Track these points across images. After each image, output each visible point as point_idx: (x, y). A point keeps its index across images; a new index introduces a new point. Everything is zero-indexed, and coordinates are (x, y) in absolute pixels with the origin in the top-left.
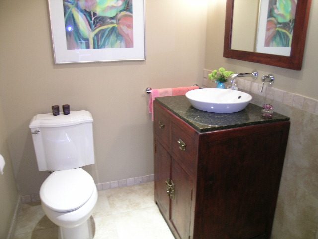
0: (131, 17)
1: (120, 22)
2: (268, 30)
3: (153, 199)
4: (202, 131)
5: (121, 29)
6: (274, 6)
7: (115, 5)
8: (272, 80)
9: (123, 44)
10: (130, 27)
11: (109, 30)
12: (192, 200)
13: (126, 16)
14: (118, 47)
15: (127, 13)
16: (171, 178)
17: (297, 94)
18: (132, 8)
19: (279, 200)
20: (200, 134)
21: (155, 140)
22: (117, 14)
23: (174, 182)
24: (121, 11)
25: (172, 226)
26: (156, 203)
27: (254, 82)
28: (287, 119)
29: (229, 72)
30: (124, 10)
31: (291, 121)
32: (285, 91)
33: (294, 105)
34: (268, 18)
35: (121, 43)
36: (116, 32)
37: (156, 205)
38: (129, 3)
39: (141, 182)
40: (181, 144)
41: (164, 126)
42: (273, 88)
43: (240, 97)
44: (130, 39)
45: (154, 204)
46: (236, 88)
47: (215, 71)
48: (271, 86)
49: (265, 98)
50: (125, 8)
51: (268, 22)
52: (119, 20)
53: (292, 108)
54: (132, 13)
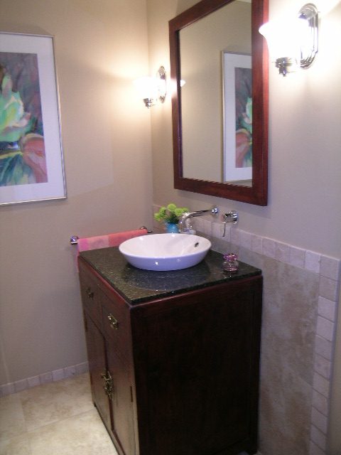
0: (42, 140)
1: (26, 147)
2: (238, 145)
3: (91, 399)
4: (134, 303)
5: (29, 158)
6: (243, 114)
7: (17, 125)
8: (235, 220)
9: (32, 178)
10: (41, 153)
11: (11, 159)
12: (132, 401)
13: (34, 139)
14: (24, 183)
15: (35, 135)
16: (107, 369)
17: (267, 238)
18: (42, 129)
19: (262, 387)
20: (131, 306)
21: (85, 313)
22: (21, 138)
23: (111, 374)
24: (27, 133)
25: (115, 441)
26: (95, 406)
27: (214, 221)
28: (259, 273)
29: (182, 210)
30: (32, 131)
31: (264, 274)
32: (253, 234)
33: (265, 253)
34: (237, 129)
35: (29, 177)
36: (21, 163)
37: (95, 408)
38: (37, 120)
39: (73, 374)
40: (113, 320)
41: (92, 294)
42: (238, 230)
43: (197, 244)
44: (42, 170)
45: (93, 407)
46: (193, 231)
47: (163, 208)
48: (235, 227)
49: (230, 244)
50: (32, 128)
51: (237, 134)
52: (24, 145)
53: (263, 257)
54: (42, 134)
